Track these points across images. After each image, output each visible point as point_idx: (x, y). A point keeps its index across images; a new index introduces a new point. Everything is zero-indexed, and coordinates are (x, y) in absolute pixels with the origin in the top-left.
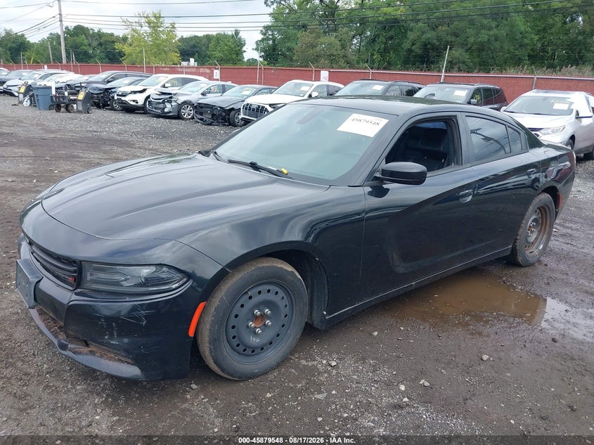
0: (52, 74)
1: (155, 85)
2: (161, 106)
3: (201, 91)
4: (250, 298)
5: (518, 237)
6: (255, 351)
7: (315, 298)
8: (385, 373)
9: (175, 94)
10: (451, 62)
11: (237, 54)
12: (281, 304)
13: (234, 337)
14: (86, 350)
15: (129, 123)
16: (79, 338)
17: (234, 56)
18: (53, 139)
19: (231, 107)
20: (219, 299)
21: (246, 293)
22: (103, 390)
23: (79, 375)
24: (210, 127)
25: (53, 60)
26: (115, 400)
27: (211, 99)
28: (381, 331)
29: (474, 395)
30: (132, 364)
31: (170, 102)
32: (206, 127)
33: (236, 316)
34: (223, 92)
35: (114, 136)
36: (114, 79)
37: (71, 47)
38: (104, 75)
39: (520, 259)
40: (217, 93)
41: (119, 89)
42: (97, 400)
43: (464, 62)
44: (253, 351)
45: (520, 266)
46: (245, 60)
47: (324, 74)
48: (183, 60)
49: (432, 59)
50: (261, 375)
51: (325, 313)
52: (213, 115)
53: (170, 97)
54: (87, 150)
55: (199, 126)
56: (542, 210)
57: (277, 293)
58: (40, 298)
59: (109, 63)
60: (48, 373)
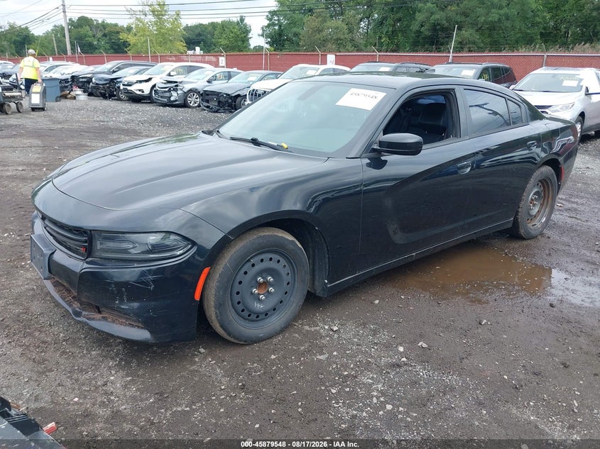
0: (57, 66)
1: (160, 74)
2: (167, 94)
3: (207, 79)
4: (253, 265)
5: (520, 210)
6: (258, 317)
7: (317, 268)
8: (384, 336)
9: (181, 83)
10: (461, 43)
11: (243, 41)
12: (284, 272)
13: (239, 303)
14: (99, 316)
15: (135, 112)
16: (92, 305)
17: (240, 43)
18: (61, 130)
19: (237, 93)
20: (223, 266)
21: (249, 260)
22: (117, 355)
23: (94, 343)
24: (217, 114)
25: (58, 52)
26: (128, 363)
27: (217, 86)
28: (382, 299)
29: (470, 355)
30: (142, 328)
31: (176, 90)
32: (213, 114)
33: (240, 283)
34: (229, 79)
35: (121, 125)
36: (119, 69)
37: (76, 39)
38: (108, 66)
39: (522, 231)
40: (222, 80)
41: (125, 79)
42: (111, 363)
43: (474, 43)
44: (257, 317)
45: (523, 239)
46: (252, 47)
47: (331, 58)
48: (189, 49)
49: (441, 40)
50: (266, 340)
51: (326, 281)
52: (219, 102)
53: (175, 86)
54: (95, 139)
55: (206, 113)
56: (544, 182)
57: (279, 261)
58: (54, 270)
59: (114, 53)
60: (64, 341)
